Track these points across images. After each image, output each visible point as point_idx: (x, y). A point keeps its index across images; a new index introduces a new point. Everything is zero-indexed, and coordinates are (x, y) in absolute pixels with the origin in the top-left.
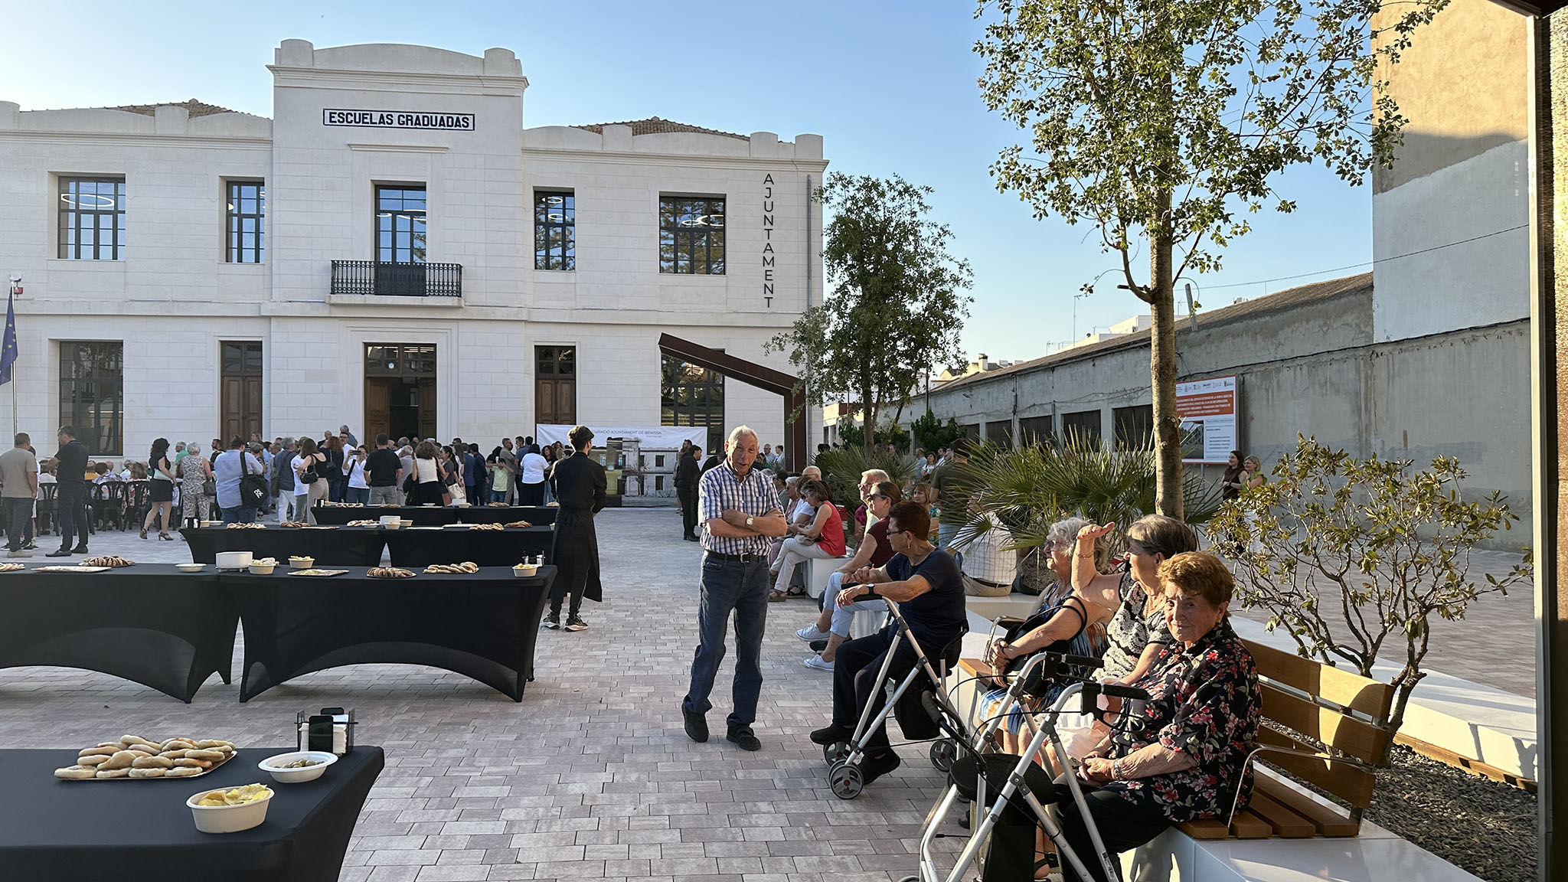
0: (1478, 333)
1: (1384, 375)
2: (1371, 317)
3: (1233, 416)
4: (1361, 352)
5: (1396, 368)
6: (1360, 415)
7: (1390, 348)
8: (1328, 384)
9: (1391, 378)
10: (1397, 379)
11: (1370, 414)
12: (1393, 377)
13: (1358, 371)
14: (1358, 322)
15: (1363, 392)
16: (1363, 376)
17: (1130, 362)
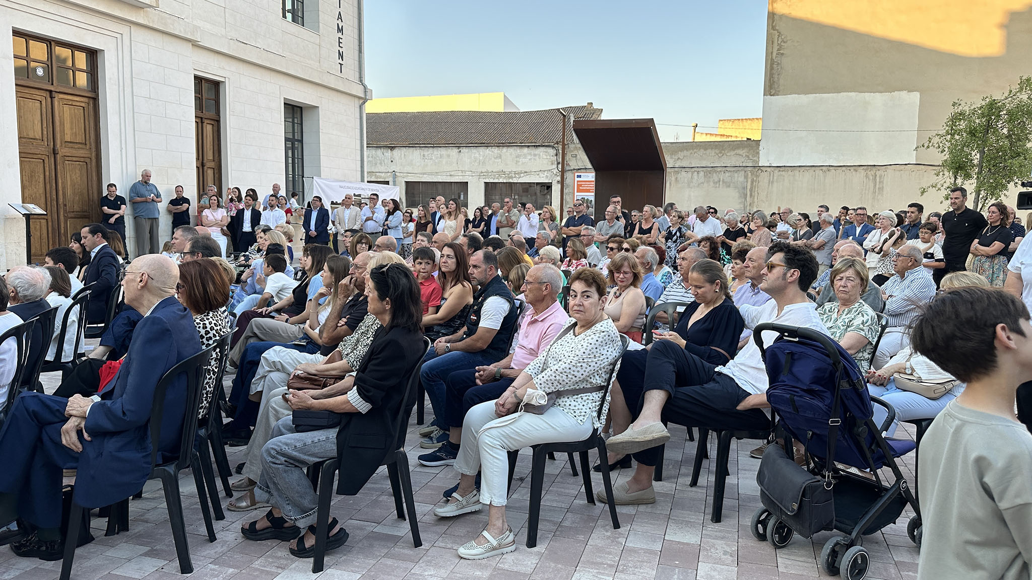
0: (831, 168)
2: (758, 153)
4: (749, 169)
7: (772, 169)
8: (721, 183)
11: (754, 199)
14: (748, 154)
17: (511, 155)
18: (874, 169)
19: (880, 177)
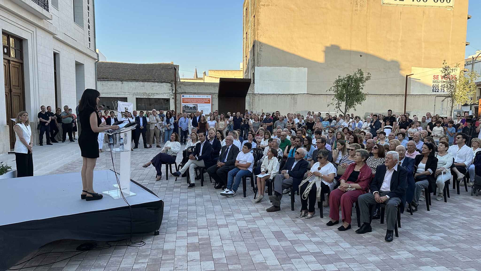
0: (280, 95)
1: (257, 99)
2: (254, 89)
3: (211, 104)
4: (251, 95)
5: (260, 98)
6: (250, 106)
7: (259, 95)
9: (259, 100)
10: (260, 101)
11: (253, 106)
12: (260, 100)
13: (250, 98)
14: (250, 89)
15: (251, 102)
16: (251, 99)
17: (149, 85)
18: (294, 95)
19: (296, 98)
